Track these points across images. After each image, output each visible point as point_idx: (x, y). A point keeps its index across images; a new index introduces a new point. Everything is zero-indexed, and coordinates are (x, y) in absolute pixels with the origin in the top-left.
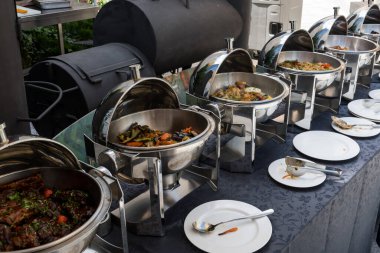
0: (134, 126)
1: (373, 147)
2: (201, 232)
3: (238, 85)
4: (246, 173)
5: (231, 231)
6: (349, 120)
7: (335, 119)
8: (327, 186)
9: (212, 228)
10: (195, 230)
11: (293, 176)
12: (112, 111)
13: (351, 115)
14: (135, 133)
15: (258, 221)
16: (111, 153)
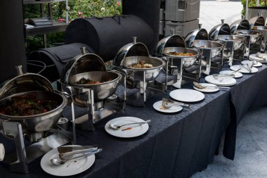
0: (83, 79)
1: (213, 97)
2: (114, 129)
3: (140, 63)
4: (142, 107)
5: (128, 129)
6: (203, 85)
7: (196, 84)
8: (183, 113)
9: (119, 127)
10: (110, 128)
11: (166, 108)
12: (69, 71)
13: (206, 82)
14: (82, 82)
15: (143, 125)
16: (70, 88)
